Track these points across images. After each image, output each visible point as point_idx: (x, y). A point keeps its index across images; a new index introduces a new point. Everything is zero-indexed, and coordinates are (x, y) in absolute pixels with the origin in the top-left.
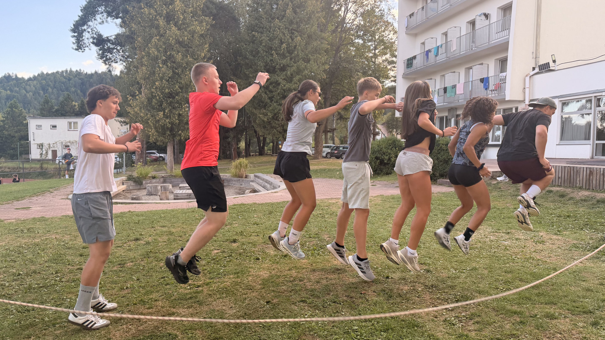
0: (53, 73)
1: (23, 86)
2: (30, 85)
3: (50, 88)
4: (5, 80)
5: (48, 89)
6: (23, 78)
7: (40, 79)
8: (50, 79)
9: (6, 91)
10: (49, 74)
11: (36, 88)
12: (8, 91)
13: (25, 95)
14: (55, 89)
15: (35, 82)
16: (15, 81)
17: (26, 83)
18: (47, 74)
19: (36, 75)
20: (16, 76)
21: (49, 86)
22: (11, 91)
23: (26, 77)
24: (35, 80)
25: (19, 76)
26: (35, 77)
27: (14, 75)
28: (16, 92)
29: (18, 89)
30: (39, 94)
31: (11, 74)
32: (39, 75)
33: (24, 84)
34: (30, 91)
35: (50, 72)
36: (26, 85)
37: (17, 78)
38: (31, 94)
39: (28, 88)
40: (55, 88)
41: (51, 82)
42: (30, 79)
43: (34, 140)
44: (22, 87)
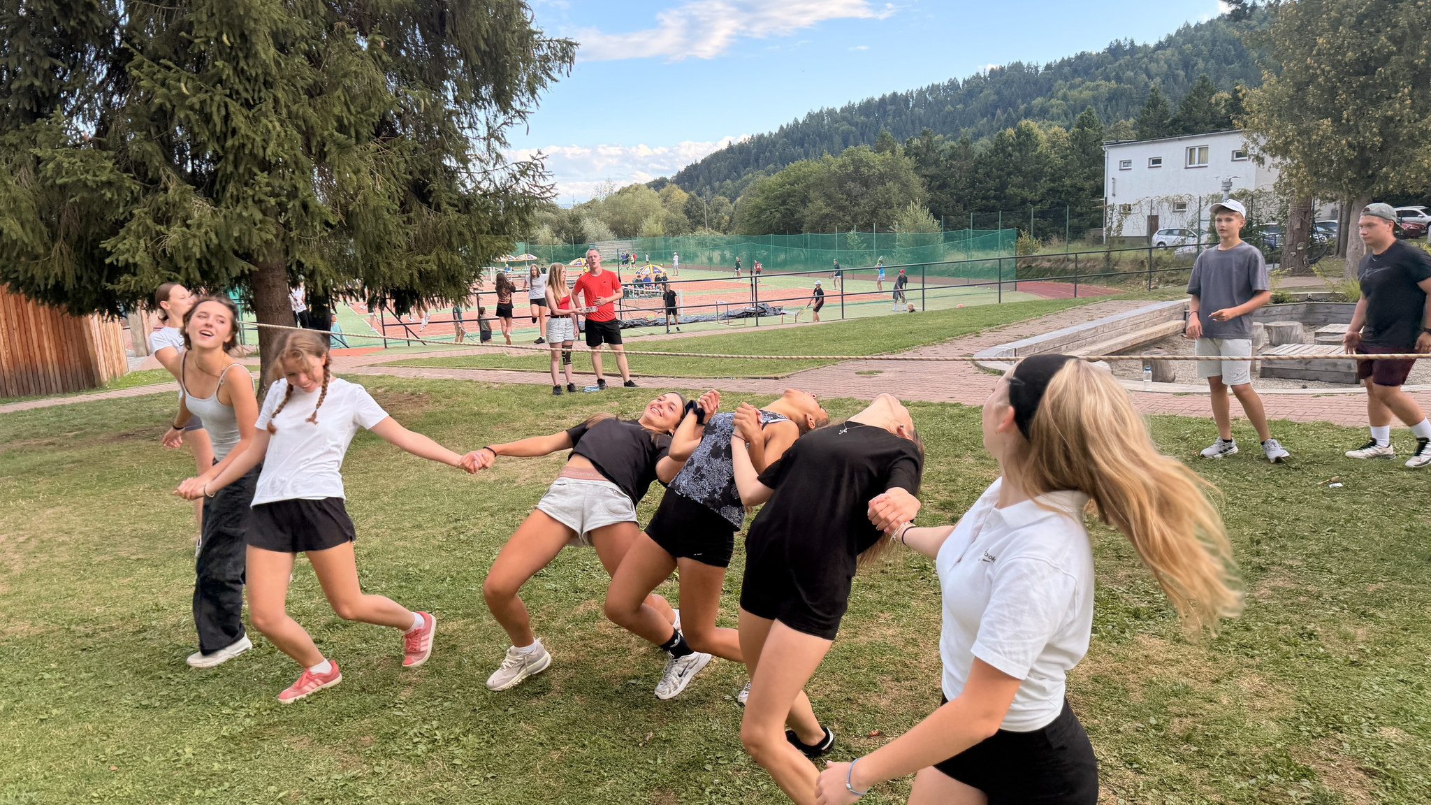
0: (1211, 23)
1: (1144, 66)
2: (1157, 62)
3: (1200, 61)
4: (1111, 58)
5: (1196, 64)
6: (1145, 46)
7: (1181, 40)
8: (1202, 37)
9: (1109, 81)
10: (1201, 25)
11: (1170, 66)
12: (1113, 82)
13: (1146, 84)
14: (1213, 61)
15: (1169, 52)
16: (1128, 57)
17: (1151, 57)
18: (1199, 27)
19: (1173, 33)
20: (1132, 43)
21: (1199, 54)
22: (1118, 79)
23: (1152, 43)
24: (1169, 46)
25: (1138, 43)
26: (1170, 40)
27: (1128, 42)
28: (1130, 81)
29: (1132, 74)
30: (1175, 77)
31: (1122, 43)
32: (1179, 32)
33: (1145, 60)
34: (1157, 75)
35: (1204, 22)
36: (1151, 60)
37: (1133, 49)
38: (1158, 80)
39: (1153, 67)
40: (1213, 57)
41: (1205, 44)
42: (1160, 46)
43: (1114, 195)
44: (1141, 68)
